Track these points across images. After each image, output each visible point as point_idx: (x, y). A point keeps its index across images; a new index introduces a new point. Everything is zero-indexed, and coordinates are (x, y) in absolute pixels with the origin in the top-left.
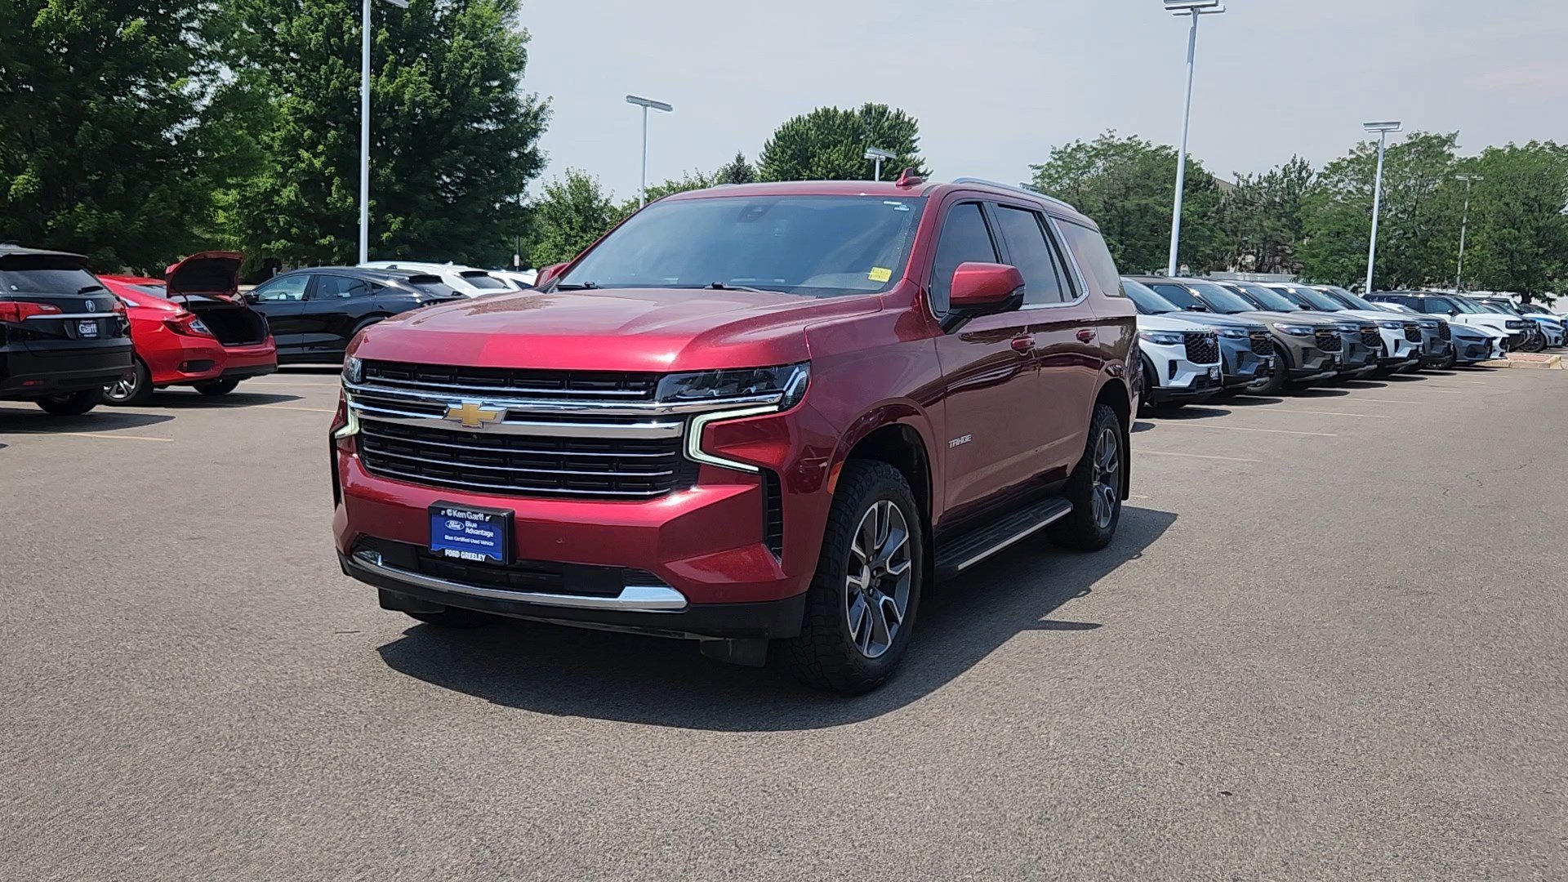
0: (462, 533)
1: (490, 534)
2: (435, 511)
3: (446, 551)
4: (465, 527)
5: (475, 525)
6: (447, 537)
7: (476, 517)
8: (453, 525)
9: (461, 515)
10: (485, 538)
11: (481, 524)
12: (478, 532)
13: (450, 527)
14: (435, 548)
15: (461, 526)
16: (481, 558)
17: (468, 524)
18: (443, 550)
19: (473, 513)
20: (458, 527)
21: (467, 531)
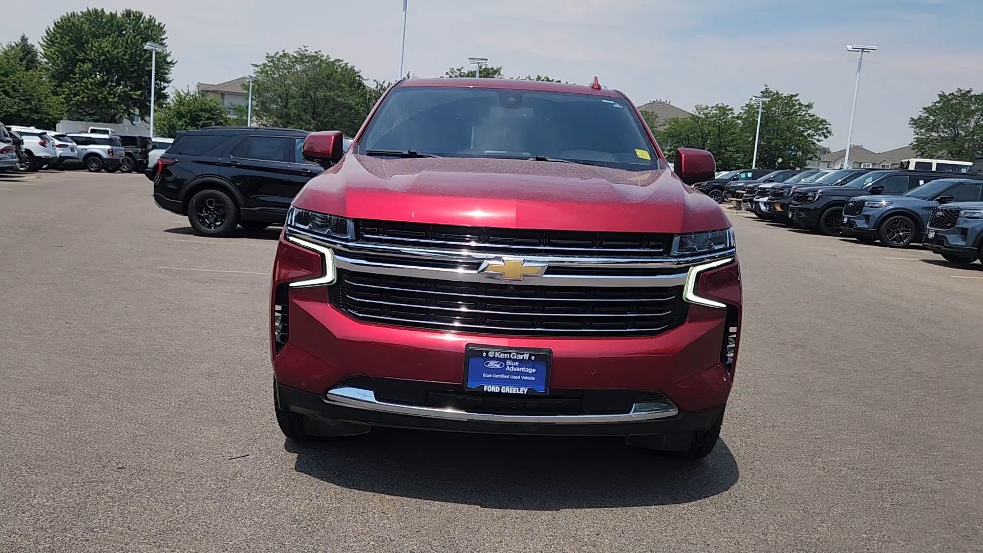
0: (502, 371)
1: (534, 370)
2: (472, 353)
3: (485, 387)
4: (506, 366)
5: (517, 364)
6: (485, 375)
7: (520, 357)
8: (493, 364)
9: (502, 356)
10: (527, 374)
11: (522, 363)
12: (519, 369)
13: (489, 366)
14: (472, 385)
15: (502, 365)
16: (523, 390)
17: (508, 363)
18: (483, 386)
19: (517, 354)
20: (498, 366)
21: (508, 368)
